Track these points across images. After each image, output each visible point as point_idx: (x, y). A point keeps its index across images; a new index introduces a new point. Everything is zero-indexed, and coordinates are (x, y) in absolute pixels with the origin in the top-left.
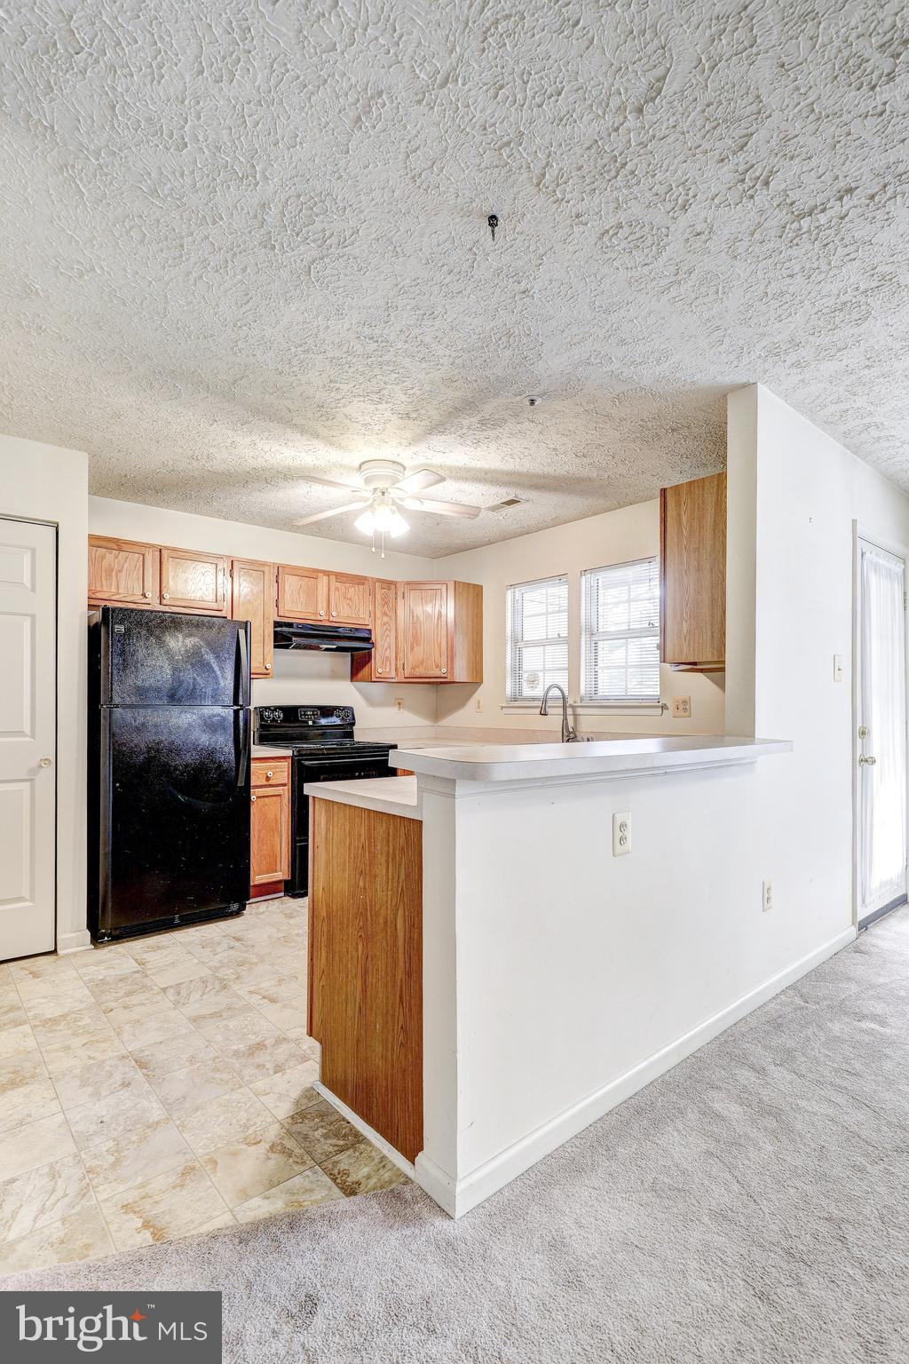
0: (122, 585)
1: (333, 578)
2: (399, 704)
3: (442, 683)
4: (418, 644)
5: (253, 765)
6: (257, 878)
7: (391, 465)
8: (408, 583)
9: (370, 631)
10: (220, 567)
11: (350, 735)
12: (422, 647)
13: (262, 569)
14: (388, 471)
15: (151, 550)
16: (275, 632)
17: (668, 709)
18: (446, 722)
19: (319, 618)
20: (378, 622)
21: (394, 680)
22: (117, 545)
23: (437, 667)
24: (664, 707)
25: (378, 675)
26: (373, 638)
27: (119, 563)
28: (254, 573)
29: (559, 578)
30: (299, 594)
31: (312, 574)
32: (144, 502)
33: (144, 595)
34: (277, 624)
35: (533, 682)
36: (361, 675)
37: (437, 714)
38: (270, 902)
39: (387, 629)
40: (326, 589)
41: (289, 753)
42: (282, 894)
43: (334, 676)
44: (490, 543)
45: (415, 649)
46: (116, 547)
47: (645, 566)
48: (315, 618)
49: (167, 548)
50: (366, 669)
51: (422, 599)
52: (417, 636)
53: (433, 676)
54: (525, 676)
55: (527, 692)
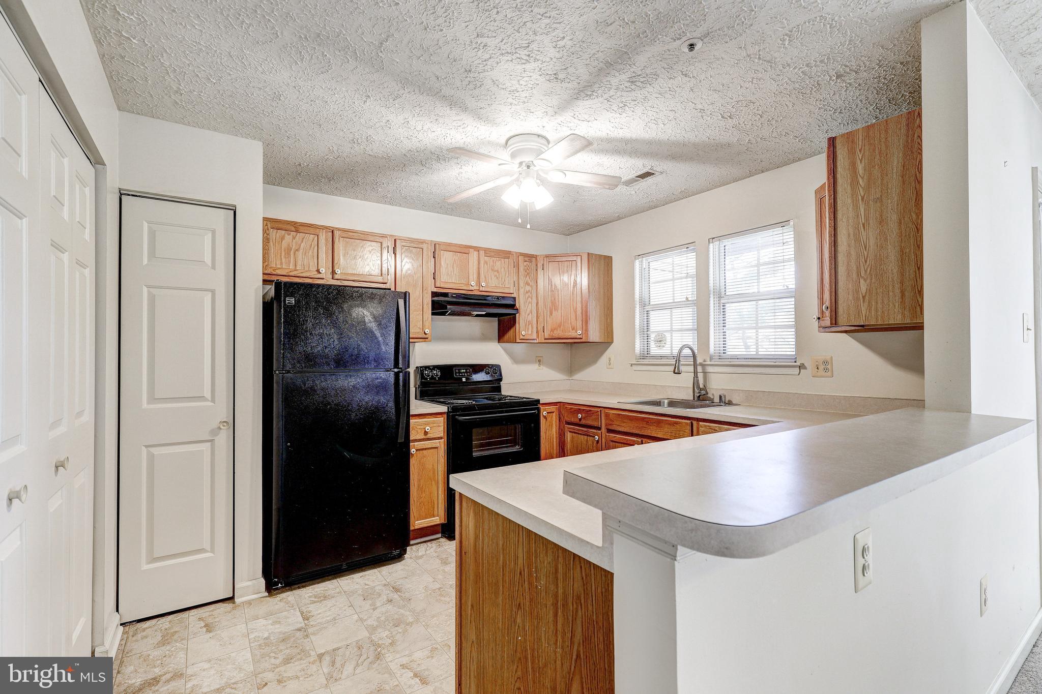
0: (299, 263)
1: (482, 253)
2: (539, 361)
3: (575, 343)
4: (556, 309)
5: (413, 421)
6: (417, 523)
7: (536, 138)
8: (547, 256)
9: (514, 298)
10: (384, 245)
11: (498, 389)
12: (559, 311)
13: (421, 246)
14: (534, 144)
15: (325, 231)
16: (433, 302)
17: (805, 368)
18: (579, 376)
19: (471, 288)
20: (522, 291)
21: (535, 341)
22: (296, 227)
23: (573, 330)
24: (802, 367)
25: (522, 337)
26: (517, 305)
27: (296, 243)
28: (414, 250)
29: (687, 246)
30: (453, 268)
31: (464, 250)
32: (321, 191)
33: (318, 271)
34: (434, 294)
35: (660, 341)
36: (506, 337)
37: (571, 370)
38: (429, 544)
39: (529, 297)
40: (476, 263)
41: (443, 409)
42: (439, 535)
43: (484, 338)
44: (619, 218)
45: (553, 314)
46: (293, 229)
47: (778, 230)
48: (468, 289)
49: (339, 229)
50: (511, 332)
51: (559, 270)
52: (555, 303)
53: (569, 337)
54: (653, 336)
55: (654, 350)
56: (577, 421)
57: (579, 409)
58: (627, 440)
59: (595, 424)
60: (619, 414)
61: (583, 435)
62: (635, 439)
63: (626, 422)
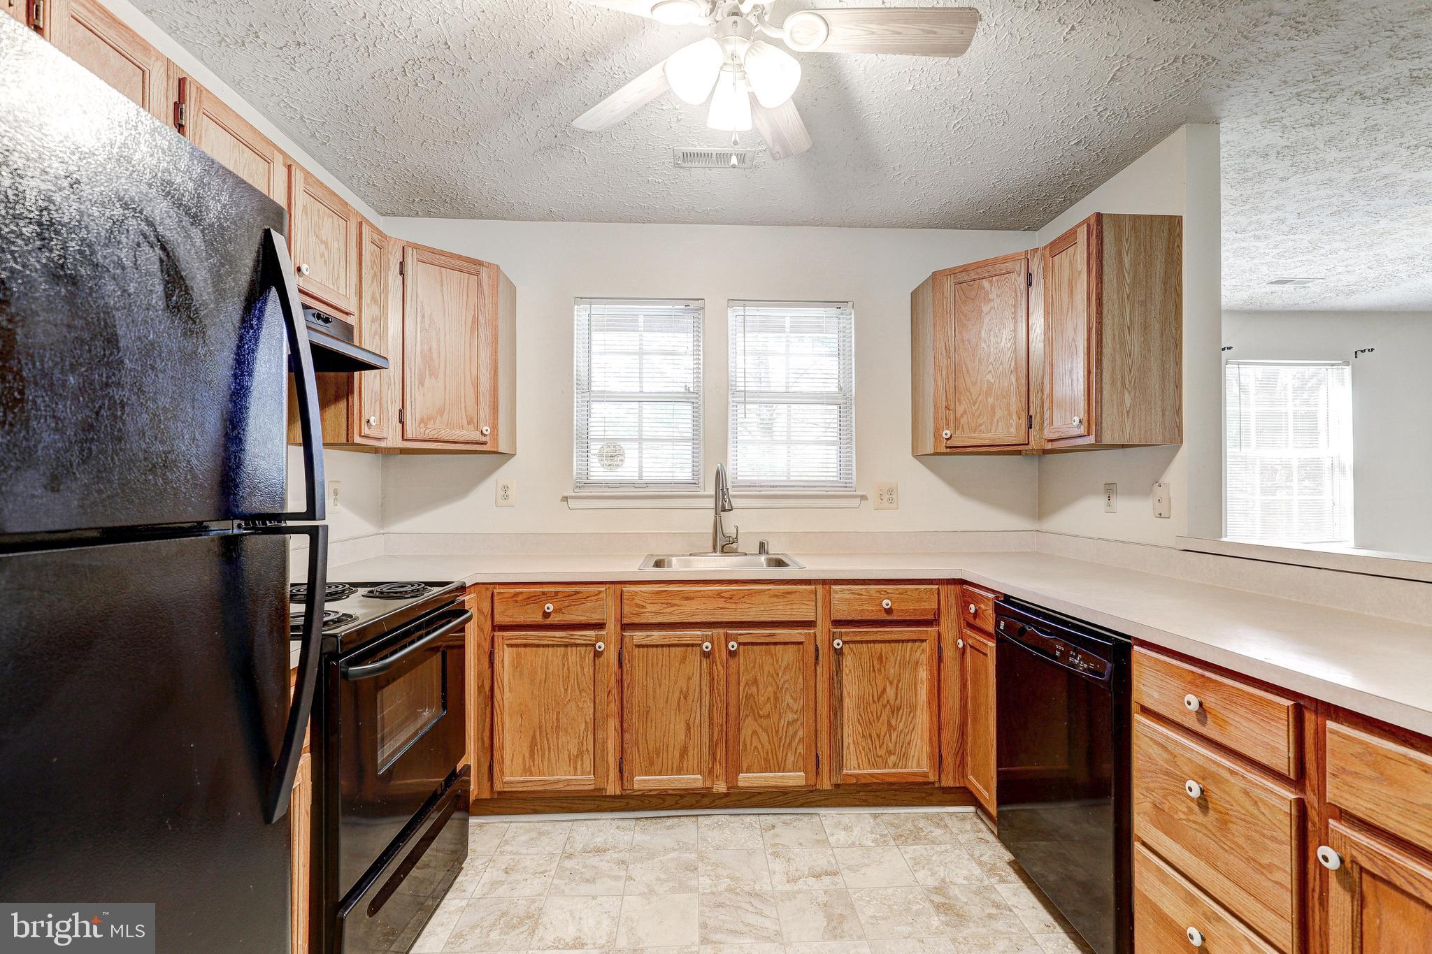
1: (297, 178)
2: (335, 492)
12: (441, 375)
13: (139, 59)
17: (867, 499)
20: (365, 314)
23: (469, 423)
24: (863, 497)
25: (366, 431)
35: (612, 457)
37: (385, 510)
39: (377, 333)
45: (428, 383)
47: (832, 311)
50: (331, 414)
51: (442, 285)
52: (432, 359)
53: (461, 439)
54: (595, 448)
55: (598, 472)
56: (537, 618)
57: (543, 593)
58: (680, 637)
59: (594, 618)
60: (658, 592)
61: (553, 646)
62: (699, 633)
63: (676, 605)
